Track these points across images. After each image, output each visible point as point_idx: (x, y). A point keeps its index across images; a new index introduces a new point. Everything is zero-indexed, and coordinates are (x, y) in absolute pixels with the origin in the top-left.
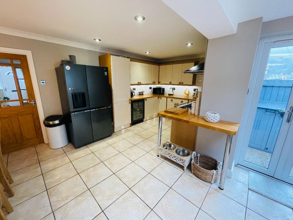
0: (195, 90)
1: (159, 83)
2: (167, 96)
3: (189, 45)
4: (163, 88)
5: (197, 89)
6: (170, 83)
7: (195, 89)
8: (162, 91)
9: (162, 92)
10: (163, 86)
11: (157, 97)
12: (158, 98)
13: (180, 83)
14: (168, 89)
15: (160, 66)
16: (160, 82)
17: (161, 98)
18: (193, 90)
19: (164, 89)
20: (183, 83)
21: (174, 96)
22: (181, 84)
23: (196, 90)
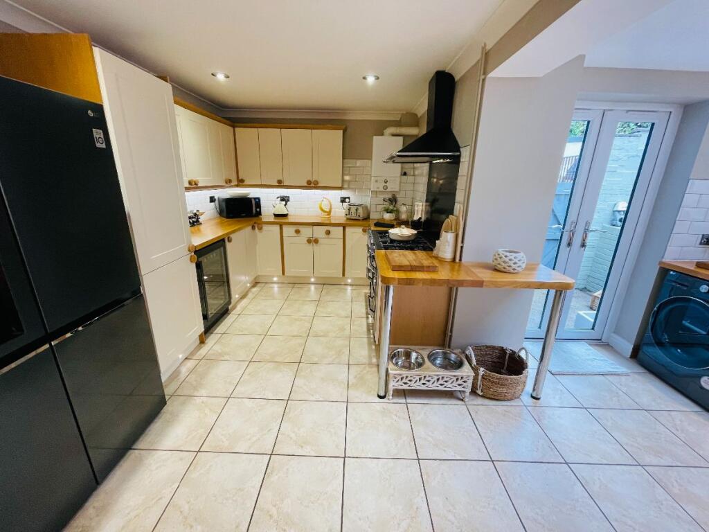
0: (343, 200)
1: (241, 183)
2: (272, 219)
3: (371, 80)
4: (255, 199)
5: (349, 198)
6: (280, 182)
7: (345, 198)
8: (256, 208)
9: (254, 211)
10: (253, 193)
11: (250, 227)
12: (253, 228)
13: (309, 182)
14: (269, 200)
15: (237, 129)
16: (242, 181)
17: (260, 229)
18: (339, 200)
19: (258, 201)
20: (318, 183)
21: (290, 219)
22: (311, 185)
23: (347, 200)
